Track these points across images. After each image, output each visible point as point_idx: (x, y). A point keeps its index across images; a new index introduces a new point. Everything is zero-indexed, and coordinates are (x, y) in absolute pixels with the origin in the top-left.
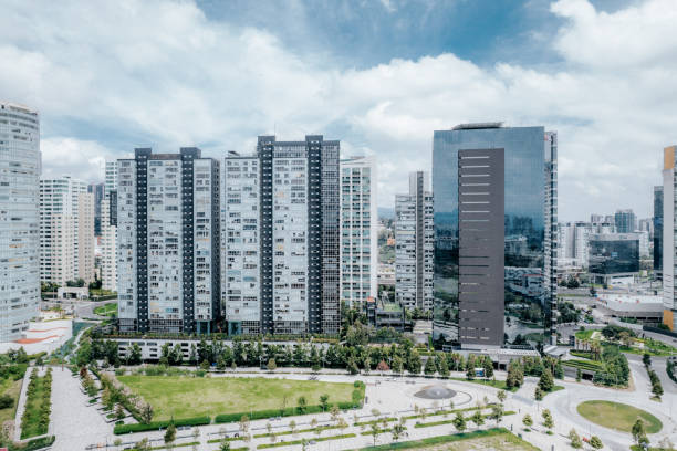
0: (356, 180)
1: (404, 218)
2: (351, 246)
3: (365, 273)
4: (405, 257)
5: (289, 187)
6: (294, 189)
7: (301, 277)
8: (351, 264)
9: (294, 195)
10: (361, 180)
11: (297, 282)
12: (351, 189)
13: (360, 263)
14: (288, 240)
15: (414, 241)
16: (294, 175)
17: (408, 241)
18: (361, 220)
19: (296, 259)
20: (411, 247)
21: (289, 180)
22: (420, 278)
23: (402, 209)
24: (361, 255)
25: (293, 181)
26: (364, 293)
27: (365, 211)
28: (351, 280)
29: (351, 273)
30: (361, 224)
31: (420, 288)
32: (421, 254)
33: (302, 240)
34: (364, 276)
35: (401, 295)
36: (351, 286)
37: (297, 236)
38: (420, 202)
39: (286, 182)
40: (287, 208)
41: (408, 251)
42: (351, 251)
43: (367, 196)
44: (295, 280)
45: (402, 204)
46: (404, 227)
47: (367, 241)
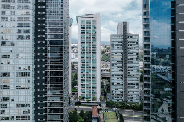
0: (89, 26)
1: (116, 48)
2: (86, 63)
3: (94, 79)
4: (116, 70)
5: (15, 24)
6: (20, 25)
7: (26, 109)
8: (86, 74)
9: (19, 31)
10: (91, 27)
11: (22, 114)
12: (86, 32)
13: (91, 73)
14: (13, 74)
15: (121, 62)
16: (21, 13)
17: (118, 62)
18: (91, 49)
19: (21, 92)
20: (119, 65)
21: (15, 17)
22: (125, 83)
23: (115, 43)
24: (91, 69)
25: (19, 19)
26: (93, 90)
27: (94, 43)
28: (86, 83)
29: (86, 79)
30: (91, 52)
31: (125, 89)
32: (125, 69)
33: (27, 74)
34: (93, 81)
35: (114, 92)
36: (86, 86)
37: (22, 71)
38: (125, 39)
39: (12, 20)
40: (13, 44)
41: (118, 67)
42: (86, 66)
43: (95, 35)
44: (20, 112)
45: (115, 40)
46: (116, 53)
47: (94, 61)
